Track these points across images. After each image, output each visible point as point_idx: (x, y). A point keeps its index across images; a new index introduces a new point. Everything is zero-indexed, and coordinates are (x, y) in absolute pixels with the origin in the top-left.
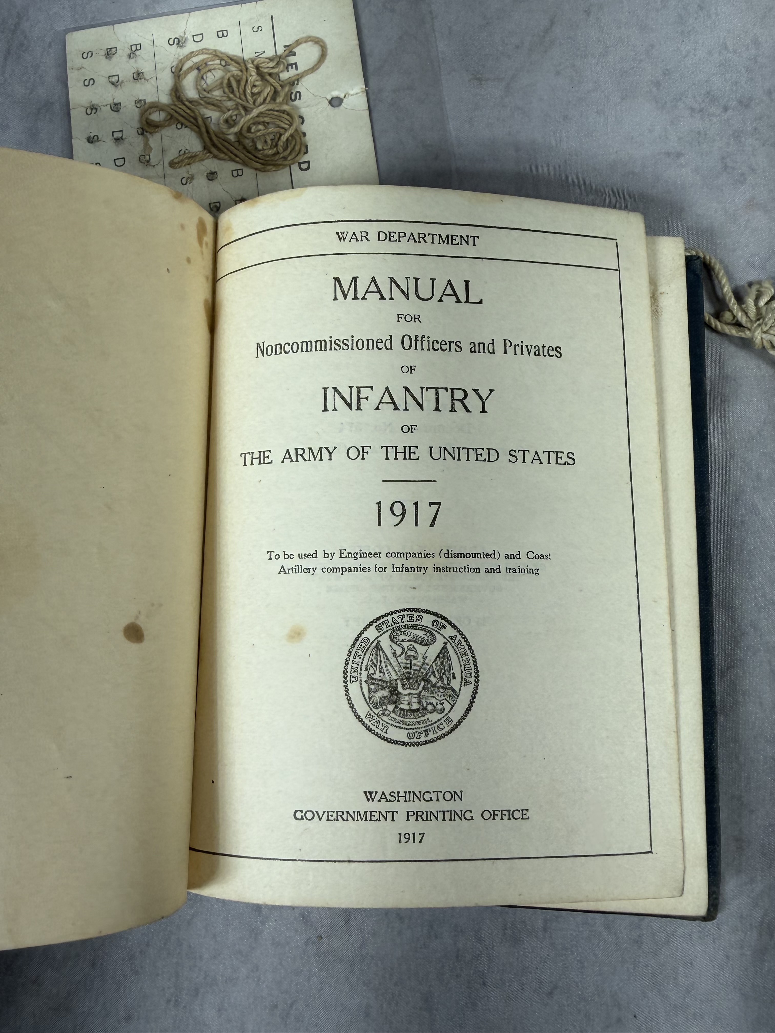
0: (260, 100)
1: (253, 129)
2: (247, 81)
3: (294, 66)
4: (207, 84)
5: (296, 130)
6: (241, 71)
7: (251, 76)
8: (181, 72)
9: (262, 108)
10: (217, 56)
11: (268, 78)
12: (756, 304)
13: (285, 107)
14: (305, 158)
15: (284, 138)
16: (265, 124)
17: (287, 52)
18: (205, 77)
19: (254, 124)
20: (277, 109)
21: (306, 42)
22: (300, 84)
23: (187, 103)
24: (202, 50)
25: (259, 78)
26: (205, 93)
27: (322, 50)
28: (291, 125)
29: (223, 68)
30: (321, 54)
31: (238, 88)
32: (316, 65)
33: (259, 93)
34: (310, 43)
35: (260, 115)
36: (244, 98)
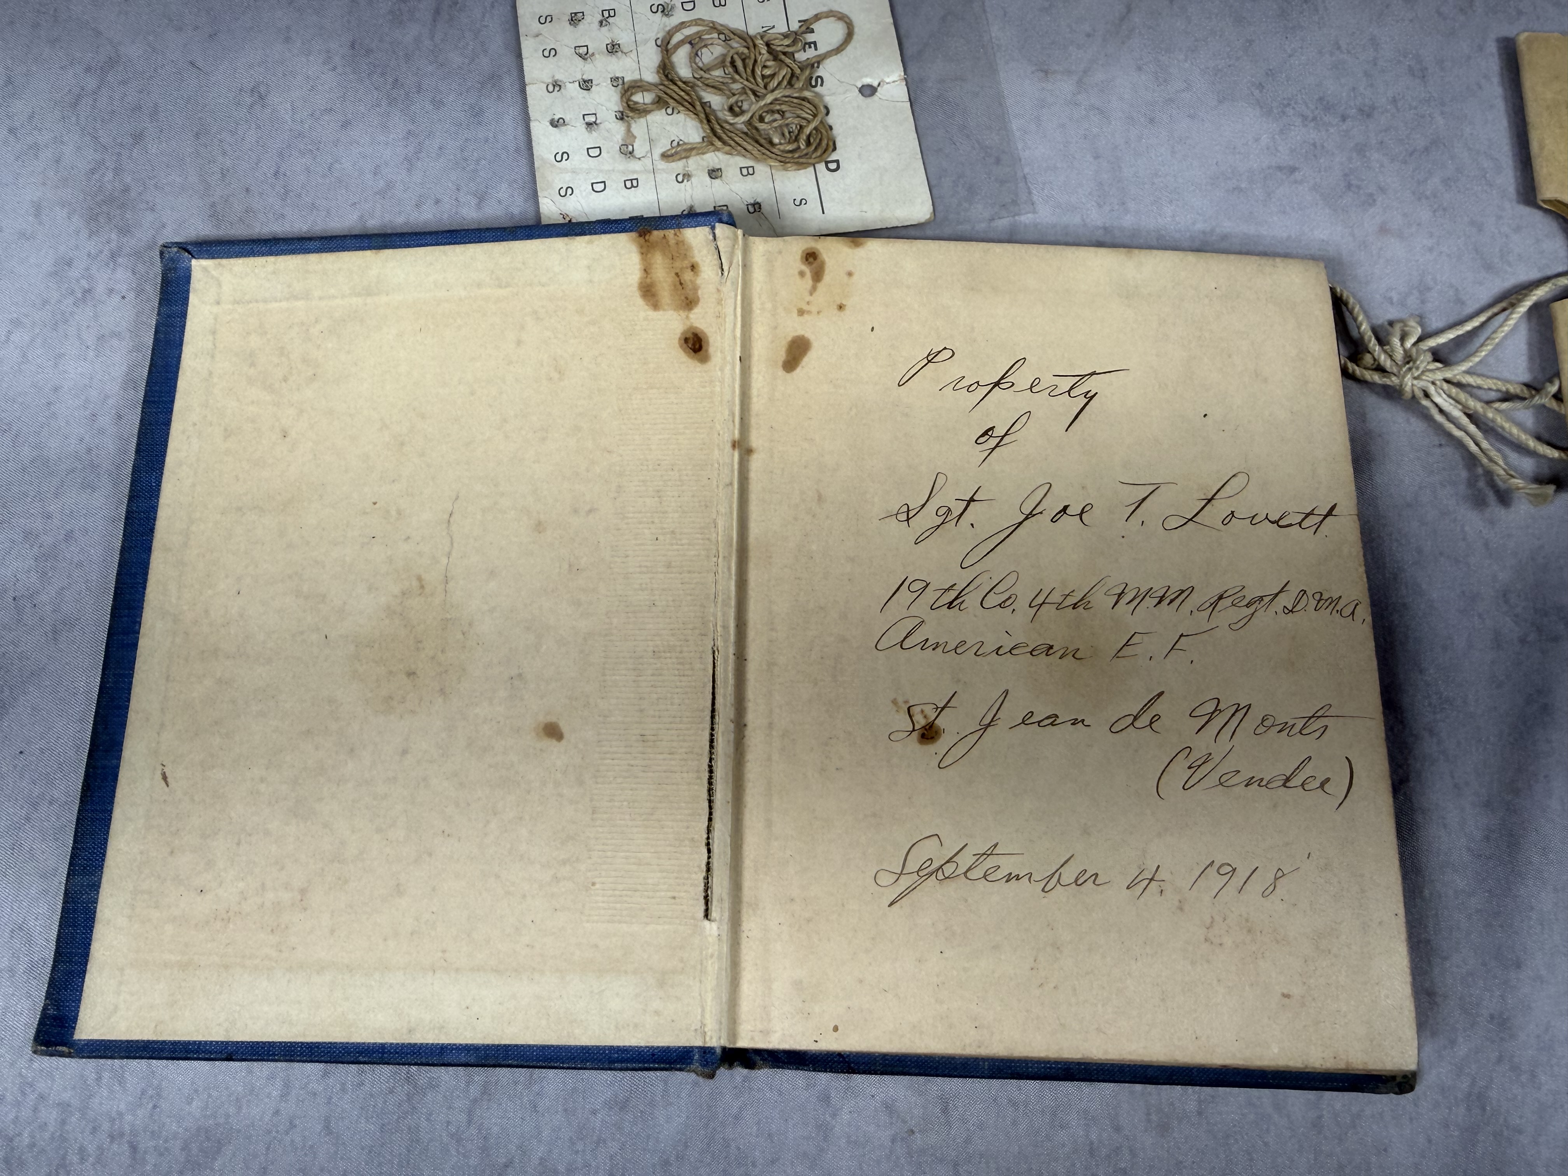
0: (775, 83)
1: (768, 118)
2: (756, 61)
3: (812, 45)
4: (703, 62)
5: (821, 122)
6: (748, 48)
7: (760, 54)
8: (670, 47)
9: (778, 94)
10: (715, 28)
11: (783, 57)
12: (1402, 345)
13: (807, 94)
14: (834, 157)
15: (807, 131)
16: (782, 113)
17: (804, 28)
18: (699, 53)
19: (767, 112)
20: (796, 95)
21: (827, 17)
22: (821, 66)
23: (680, 83)
24: (695, 20)
25: (771, 57)
26: (702, 73)
27: (848, 28)
29: (723, 43)
30: (846, 31)
31: (745, 68)
32: (841, 45)
33: (773, 76)
34: (832, 19)
35: (776, 100)
36: (752, 80)
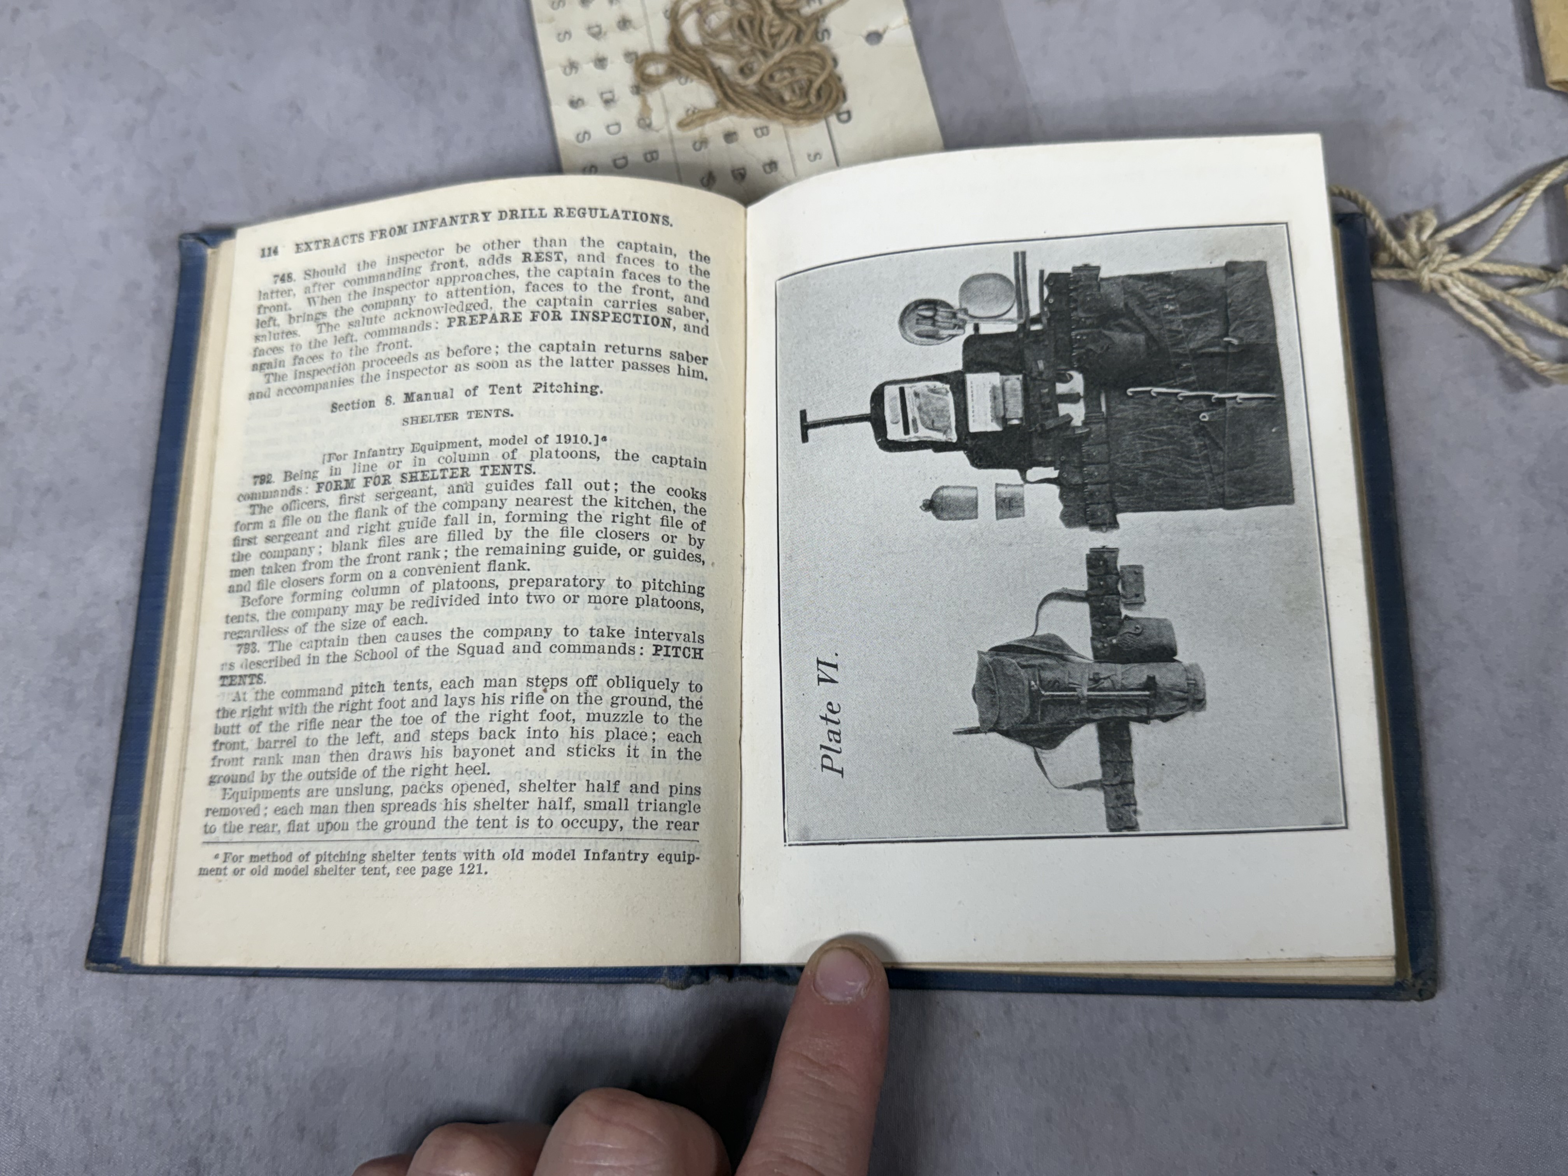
0: (782, 40)
1: (778, 76)
2: (762, 20)
4: (711, 28)
5: (830, 74)
7: (767, 14)
8: (678, 16)
9: (786, 51)
11: (788, 14)
12: (1418, 239)
13: (814, 48)
14: (845, 107)
15: (816, 85)
16: (792, 70)
18: (707, 19)
19: (777, 70)
20: (804, 50)
22: (826, 18)
23: (691, 52)
25: (776, 17)
26: (711, 40)
28: (823, 68)
31: (752, 29)
33: (779, 34)
35: (784, 58)
